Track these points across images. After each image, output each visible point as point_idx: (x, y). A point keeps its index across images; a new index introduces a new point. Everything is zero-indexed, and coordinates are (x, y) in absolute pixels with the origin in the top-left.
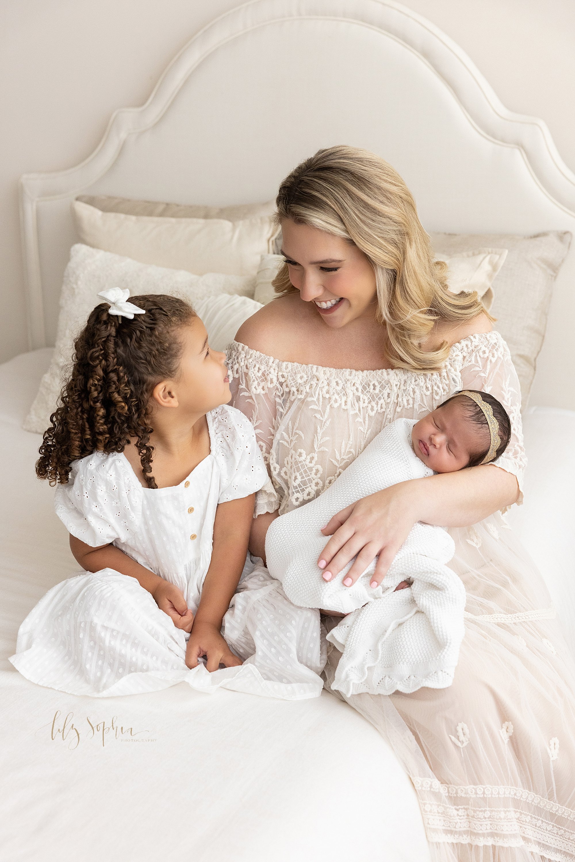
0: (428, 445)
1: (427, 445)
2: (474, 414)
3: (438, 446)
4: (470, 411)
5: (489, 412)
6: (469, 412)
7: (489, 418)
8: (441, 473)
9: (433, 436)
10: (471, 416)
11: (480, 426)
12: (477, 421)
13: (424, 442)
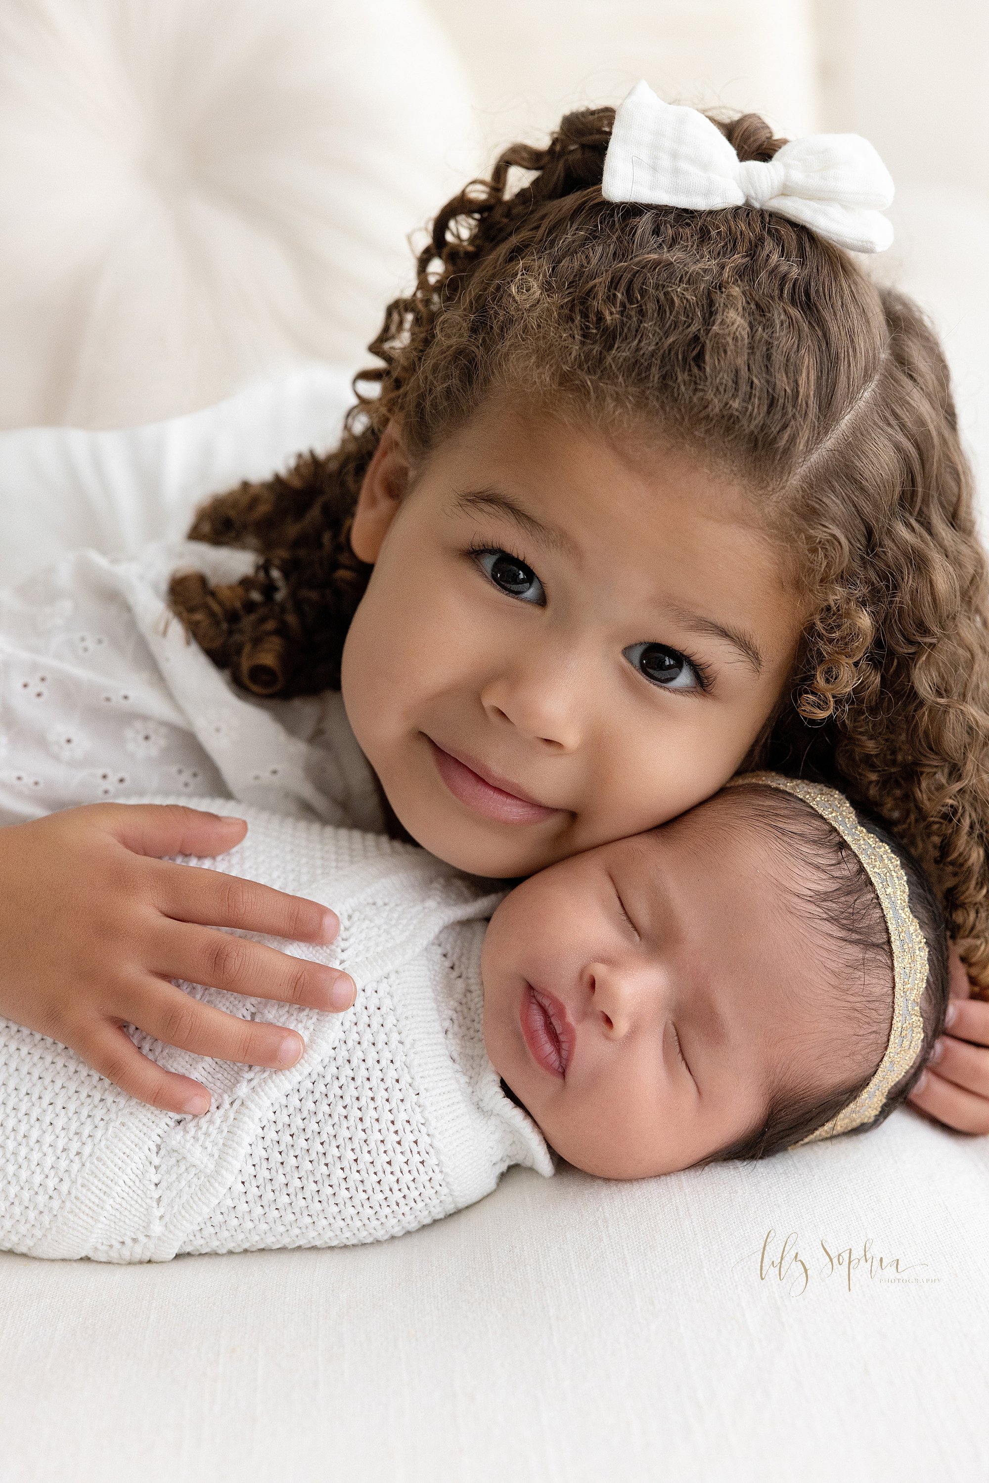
0: (570, 1018)
1: (561, 1013)
2: (832, 886)
3: (622, 1026)
4: (817, 867)
5: (894, 887)
6: (809, 873)
7: (897, 917)
8: (607, 1180)
9: (600, 971)
10: (817, 893)
11: (855, 952)
12: (843, 927)
13: (550, 996)
